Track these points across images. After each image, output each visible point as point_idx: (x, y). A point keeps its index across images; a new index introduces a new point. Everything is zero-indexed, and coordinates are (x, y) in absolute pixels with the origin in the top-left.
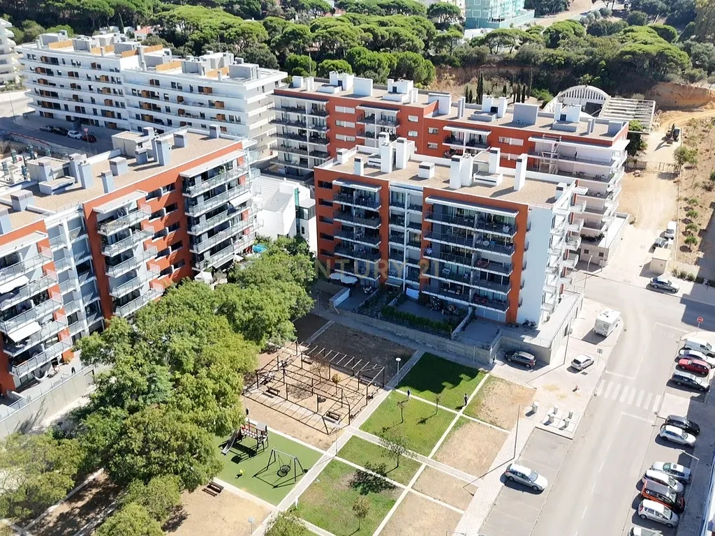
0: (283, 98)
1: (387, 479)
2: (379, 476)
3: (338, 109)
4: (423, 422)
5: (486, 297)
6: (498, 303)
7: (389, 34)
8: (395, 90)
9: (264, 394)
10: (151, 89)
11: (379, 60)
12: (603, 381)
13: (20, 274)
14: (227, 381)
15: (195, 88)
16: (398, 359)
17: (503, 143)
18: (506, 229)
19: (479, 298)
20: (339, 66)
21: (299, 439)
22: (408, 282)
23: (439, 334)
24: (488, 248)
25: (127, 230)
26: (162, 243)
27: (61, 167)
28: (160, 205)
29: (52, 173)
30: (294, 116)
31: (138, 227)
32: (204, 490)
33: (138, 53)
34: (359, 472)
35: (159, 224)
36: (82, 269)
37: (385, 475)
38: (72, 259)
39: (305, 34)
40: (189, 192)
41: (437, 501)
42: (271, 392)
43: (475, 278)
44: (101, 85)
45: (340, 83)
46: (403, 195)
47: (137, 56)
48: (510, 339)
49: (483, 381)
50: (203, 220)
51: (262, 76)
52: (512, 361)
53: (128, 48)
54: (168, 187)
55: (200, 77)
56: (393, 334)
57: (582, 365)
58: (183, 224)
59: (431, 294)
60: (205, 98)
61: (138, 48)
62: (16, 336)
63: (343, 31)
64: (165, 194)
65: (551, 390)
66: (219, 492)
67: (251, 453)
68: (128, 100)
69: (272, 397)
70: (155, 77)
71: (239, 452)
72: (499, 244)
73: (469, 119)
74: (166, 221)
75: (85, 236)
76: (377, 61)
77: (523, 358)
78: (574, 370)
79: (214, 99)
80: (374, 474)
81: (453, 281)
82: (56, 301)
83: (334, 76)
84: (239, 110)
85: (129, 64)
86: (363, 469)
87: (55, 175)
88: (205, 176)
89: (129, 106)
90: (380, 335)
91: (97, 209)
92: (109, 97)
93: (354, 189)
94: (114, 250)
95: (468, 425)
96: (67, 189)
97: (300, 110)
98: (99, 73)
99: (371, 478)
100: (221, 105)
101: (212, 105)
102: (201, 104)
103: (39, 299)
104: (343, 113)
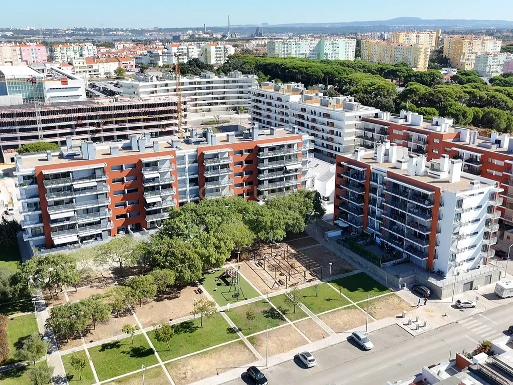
0: (367, 123)
1: (284, 316)
2: (281, 313)
3: (395, 131)
4: (328, 300)
5: (416, 249)
6: (421, 253)
7: (488, 97)
8: (437, 124)
9: (255, 264)
10: (301, 113)
11: (464, 111)
12: (472, 318)
13: (156, 172)
14: (225, 243)
15: (322, 114)
16: (331, 264)
17: (491, 163)
18: (427, 202)
19: (411, 248)
20: (428, 111)
21: (256, 286)
22: (378, 233)
23: (374, 263)
24: (417, 214)
25: (218, 166)
26: (240, 180)
27: (202, 133)
28: (243, 159)
29: (196, 135)
30: (370, 134)
31: (225, 166)
32: (195, 291)
33: (302, 93)
34: (272, 308)
35: (240, 169)
36: (192, 181)
37: (284, 314)
38: (187, 174)
39: (418, 91)
40: (259, 155)
41: (301, 333)
42: (260, 264)
43: (408, 234)
44: (280, 110)
45: (406, 117)
46: (377, 175)
47: (301, 95)
48: (420, 277)
49: (386, 294)
50: (266, 173)
51: (361, 110)
52: (415, 290)
53: (298, 90)
54: (249, 151)
55: (327, 108)
56: (351, 258)
57: (461, 304)
58: (255, 172)
59: (385, 241)
60: (326, 120)
61: (303, 91)
62: (149, 201)
63: (445, 91)
64: (246, 154)
65: (427, 311)
66: (200, 293)
67: (228, 284)
68: (290, 119)
69: (258, 266)
70: (304, 106)
71: (223, 282)
72: (424, 212)
73: (477, 146)
74: (244, 168)
75: (196, 164)
76: (463, 112)
77: (421, 289)
78: (456, 307)
79: (330, 120)
80: (279, 311)
81: (399, 236)
82: (173, 191)
83: (403, 113)
84: (341, 128)
85: (295, 99)
86: (275, 308)
87: (198, 136)
88: (272, 149)
89: (291, 123)
90: (343, 257)
91: (204, 152)
92: (283, 117)
93: (352, 168)
94: (209, 175)
95: (354, 310)
96: (201, 143)
97: (373, 130)
98: (280, 103)
99: (276, 312)
100: (333, 125)
101: (328, 124)
102: (323, 124)
103: (165, 187)
104: (397, 134)
